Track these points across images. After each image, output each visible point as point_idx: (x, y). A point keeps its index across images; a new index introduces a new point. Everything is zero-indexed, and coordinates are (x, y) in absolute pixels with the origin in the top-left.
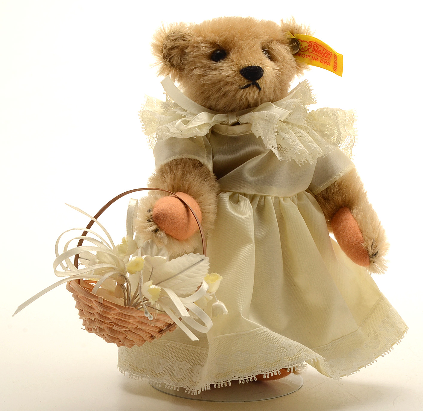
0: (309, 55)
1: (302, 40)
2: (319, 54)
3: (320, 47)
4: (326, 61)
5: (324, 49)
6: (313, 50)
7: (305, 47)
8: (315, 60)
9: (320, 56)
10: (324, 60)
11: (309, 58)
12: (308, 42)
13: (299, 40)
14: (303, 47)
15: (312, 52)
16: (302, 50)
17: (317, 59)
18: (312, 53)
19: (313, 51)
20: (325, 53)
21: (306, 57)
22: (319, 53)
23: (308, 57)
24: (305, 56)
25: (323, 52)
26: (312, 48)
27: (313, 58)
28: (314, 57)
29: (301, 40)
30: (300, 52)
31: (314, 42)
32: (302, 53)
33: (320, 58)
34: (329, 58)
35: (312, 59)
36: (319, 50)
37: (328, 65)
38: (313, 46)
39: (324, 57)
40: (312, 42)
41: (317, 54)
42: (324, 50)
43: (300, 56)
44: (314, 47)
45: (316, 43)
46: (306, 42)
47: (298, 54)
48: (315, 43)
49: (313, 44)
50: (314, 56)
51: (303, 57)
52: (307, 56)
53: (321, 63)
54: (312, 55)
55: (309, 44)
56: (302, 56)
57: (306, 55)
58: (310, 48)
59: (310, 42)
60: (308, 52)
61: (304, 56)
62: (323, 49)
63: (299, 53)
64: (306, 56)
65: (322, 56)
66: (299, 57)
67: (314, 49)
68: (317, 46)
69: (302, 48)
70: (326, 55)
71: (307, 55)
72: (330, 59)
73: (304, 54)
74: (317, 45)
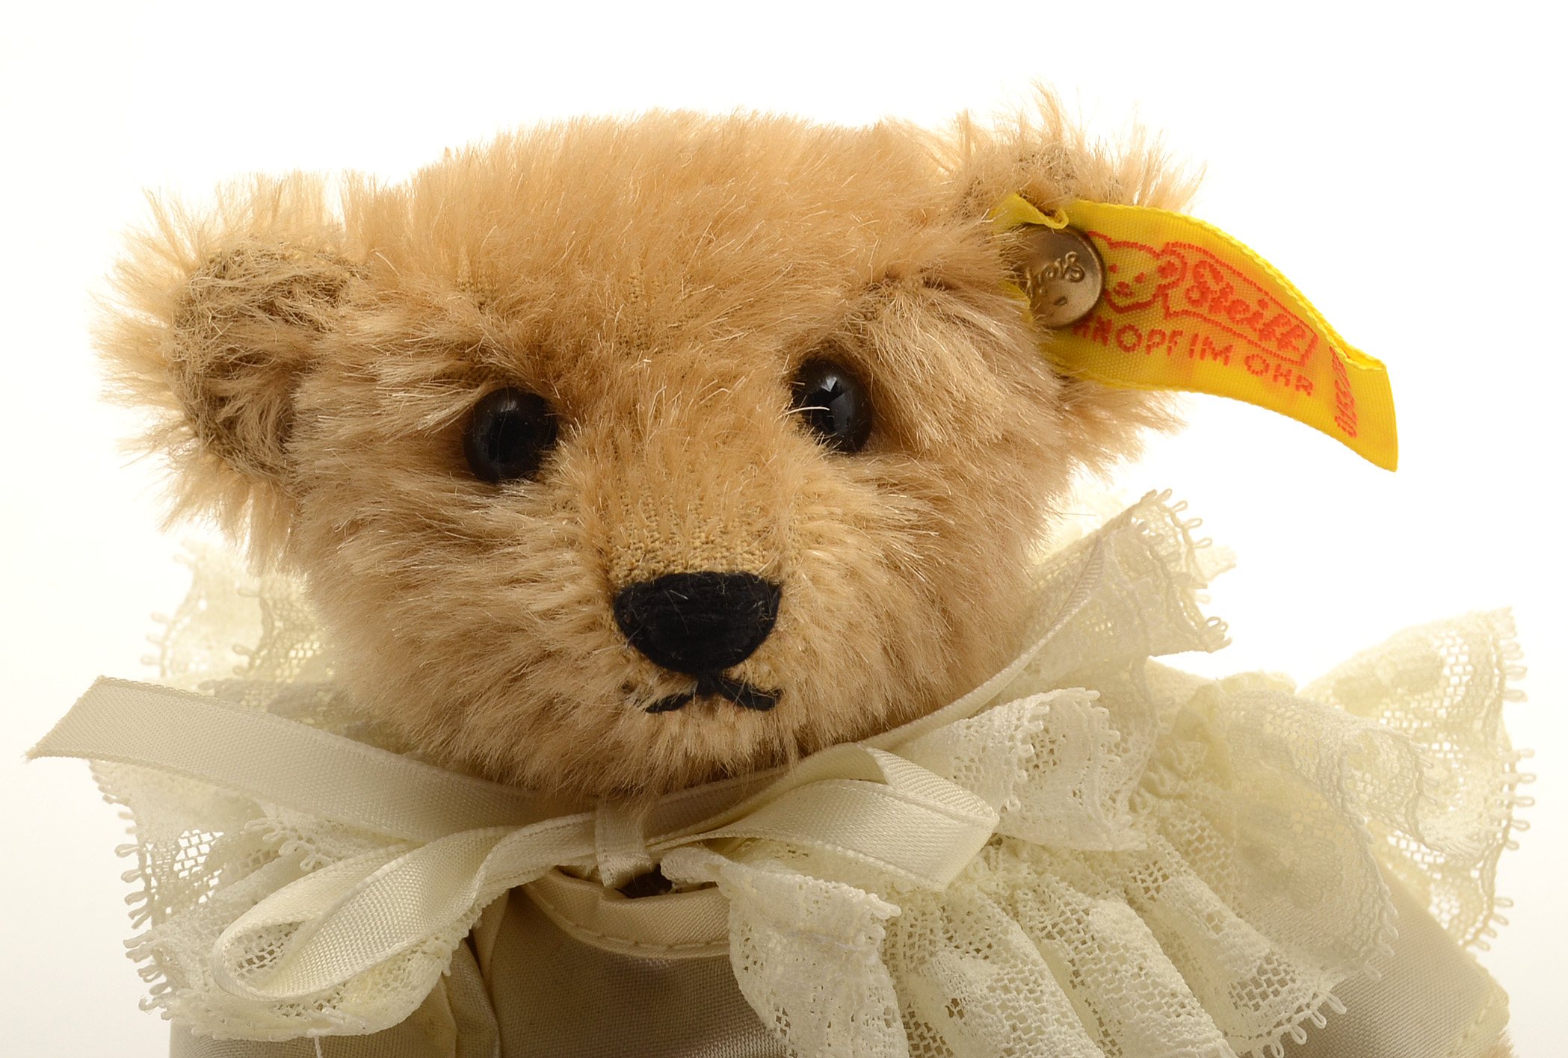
0: (1168, 327)
1: (1116, 237)
2: (1233, 319)
3: (1237, 283)
4: (1285, 366)
5: (1267, 299)
6: (1195, 295)
7: (1139, 279)
8: (1215, 359)
9: (1240, 336)
10: (1273, 362)
11: (1170, 349)
12: (1158, 249)
13: (1095, 234)
14: (1127, 276)
15: (1188, 307)
16: (1121, 301)
17: (1224, 354)
18: (1186, 312)
19: (1194, 303)
20: (1276, 321)
21: (1149, 348)
22: (1238, 317)
23: (1165, 346)
24: (1140, 337)
25: (1258, 315)
26: (1189, 282)
27: (1198, 348)
28: (1207, 342)
29: (1105, 237)
30: (1107, 314)
31: (1199, 249)
32: (1119, 321)
33: (1241, 349)
34: (1302, 351)
35: (1192, 351)
36: (1231, 298)
37: (1302, 393)
38: (1189, 275)
39: (1272, 345)
40: (1184, 246)
41: (1222, 318)
42: (1262, 303)
43: (1105, 340)
44: (1197, 275)
45: (1212, 257)
46: (1142, 248)
47: (1093, 325)
48: (1205, 252)
49: (1192, 259)
50: (1204, 330)
51: (1127, 349)
52: (1157, 339)
53: (1255, 378)
54: (1188, 325)
55: (1162, 261)
56: (1120, 343)
57: (1144, 332)
58: (1174, 284)
59: (1170, 249)
60: (1158, 308)
61: (1129, 339)
62: (1261, 296)
63: (1099, 320)
64: (1145, 343)
65: (1254, 337)
66: (1098, 344)
67: (1204, 291)
68: (1217, 276)
69: (1121, 284)
70: (1279, 331)
71: (1153, 332)
72: (1308, 362)
73: (1131, 328)
74: (1219, 268)
